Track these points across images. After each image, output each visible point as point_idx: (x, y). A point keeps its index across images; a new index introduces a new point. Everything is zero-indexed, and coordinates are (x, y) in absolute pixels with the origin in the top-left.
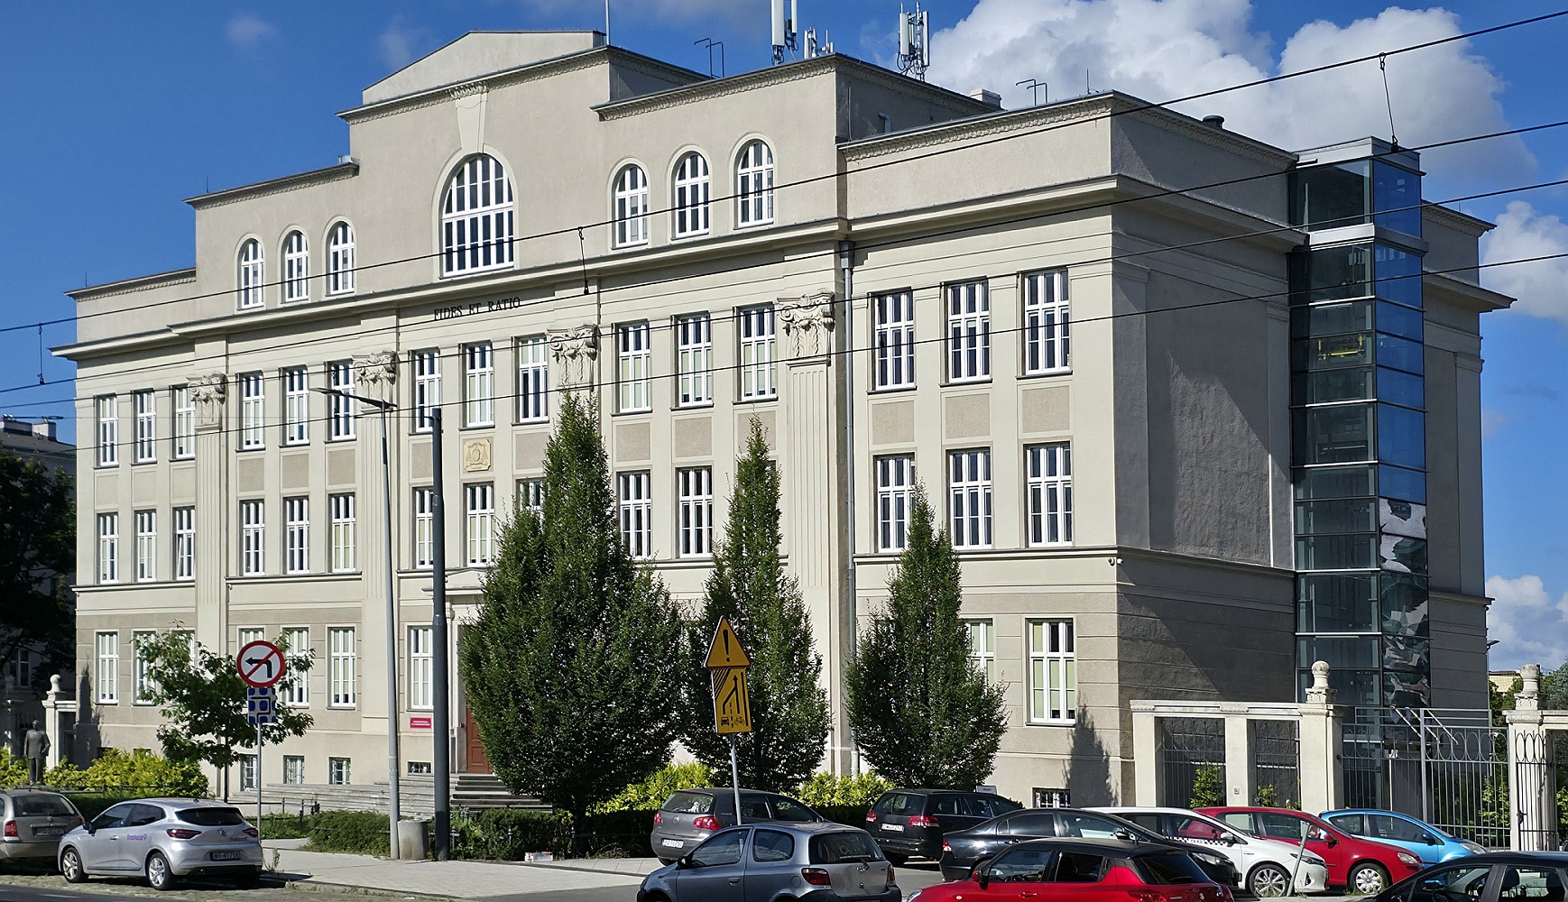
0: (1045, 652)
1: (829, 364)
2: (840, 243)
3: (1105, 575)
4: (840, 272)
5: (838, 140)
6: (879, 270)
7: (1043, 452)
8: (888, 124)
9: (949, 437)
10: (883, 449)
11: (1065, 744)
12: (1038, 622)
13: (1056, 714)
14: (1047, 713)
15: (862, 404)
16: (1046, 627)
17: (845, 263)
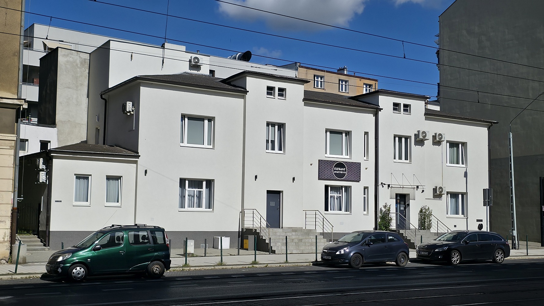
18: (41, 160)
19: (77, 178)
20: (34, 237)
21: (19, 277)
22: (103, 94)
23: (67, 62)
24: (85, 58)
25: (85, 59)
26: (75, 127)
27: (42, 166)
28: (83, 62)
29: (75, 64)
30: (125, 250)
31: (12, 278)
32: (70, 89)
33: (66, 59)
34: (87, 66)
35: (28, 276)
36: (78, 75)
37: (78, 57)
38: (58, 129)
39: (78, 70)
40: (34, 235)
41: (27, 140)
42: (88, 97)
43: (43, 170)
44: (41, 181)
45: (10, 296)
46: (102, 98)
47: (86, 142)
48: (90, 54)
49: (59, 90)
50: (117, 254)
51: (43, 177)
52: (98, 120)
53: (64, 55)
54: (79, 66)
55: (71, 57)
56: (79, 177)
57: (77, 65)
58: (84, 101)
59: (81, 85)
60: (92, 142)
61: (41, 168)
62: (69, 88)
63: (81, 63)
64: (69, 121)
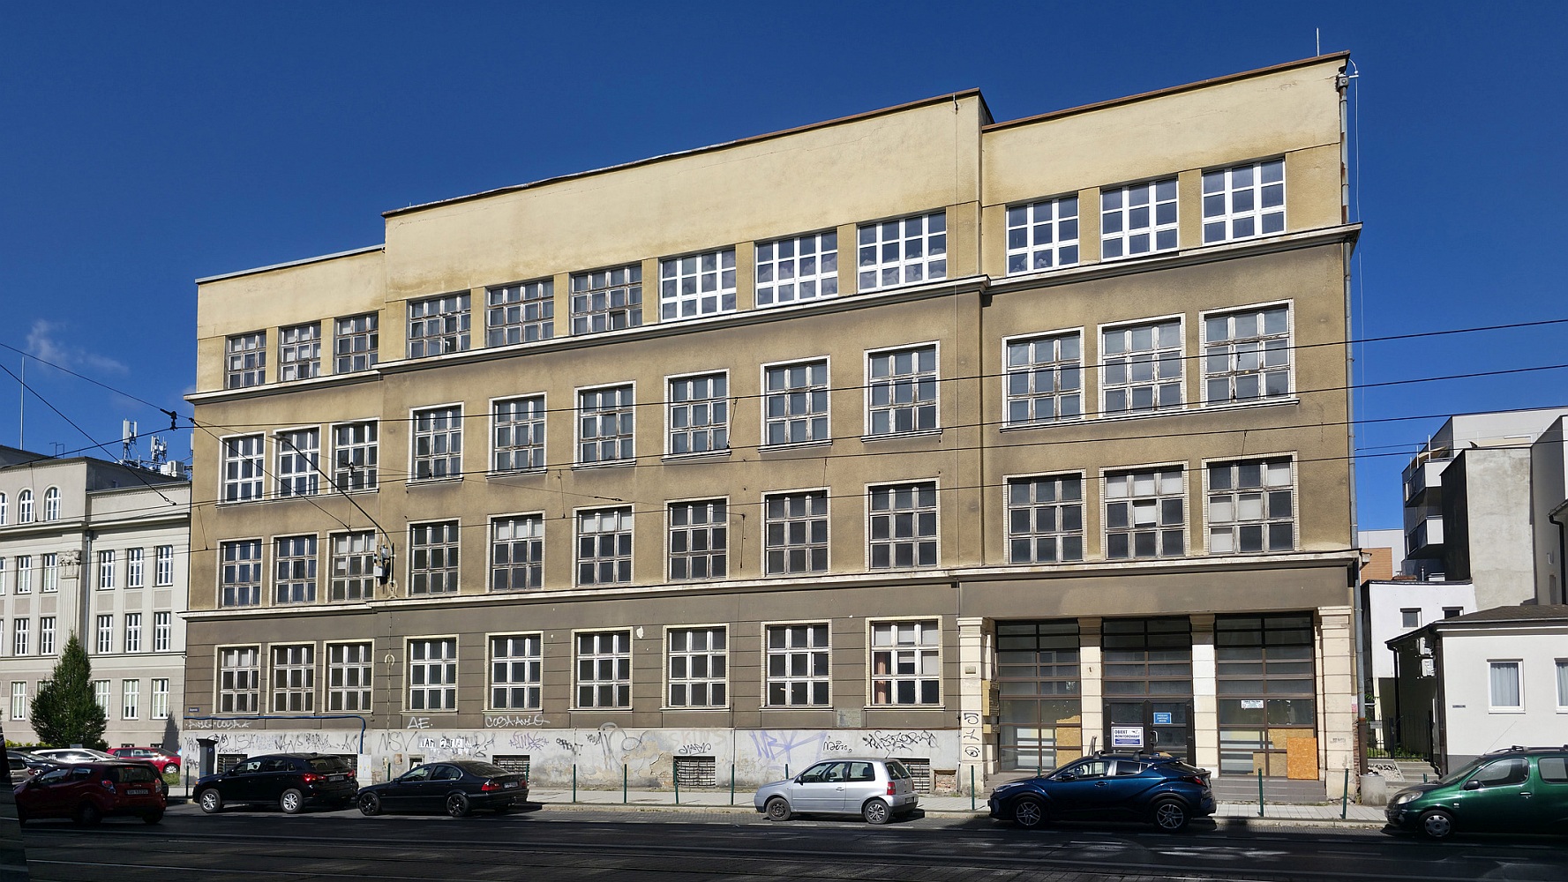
0: (159, 692)
1: (78, 578)
2: (86, 531)
3: (180, 662)
4: (85, 543)
5: (86, 490)
6: (101, 543)
7: (162, 615)
8: (117, 485)
9: (127, 608)
10: (101, 613)
11: (164, 726)
12: (157, 680)
13: (162, 715)
14: (159, 714)
15: (94, 595)
16: (160, 682)
17: (88, 538)
18: (1423, 640)
19: (1493, 665)
20: (1424, 765)
21: (1346, 825)
22: (1555, 514)
23: (1485, 470)
24: (1520, 457)
25: (1521, 459)
26: (1511, 578)
27: (1424, 650)
28: (1517, 466)
29: (1500, 472)
30: (1533, 790)
31: (1334, 826)
32: (1493, 516)
33: (1482, 467)
34: (1526, 469)
35: (1361, 824)
36: (1509, 489)
37: (1506, 458)
38: (1475, 586)
39: (1509, 479)
40: (1426, 760)
41: (1420, 610)
42: (1532, 521)
43: (1427, 656)
44: (1425, 674)
45: (1285, 851)
46: (1552, 520)
47: (1535, 601)
48: (1531, 448)
49: (1473, 520)
50: (1518, 795)
51: (1427, 668)
52: (1553, 562)
53: (1478, 460)
54: (1509, 473)
55: (1491, 462)
56: (1497, 664)
57: (1505, 472)
58: (1527, 530)
59: (1517, 504)
60: (1545, 600)
61: (1422, 653)
62: (1492, 514)
63: (1514, 467)
64: (1497, 569)
